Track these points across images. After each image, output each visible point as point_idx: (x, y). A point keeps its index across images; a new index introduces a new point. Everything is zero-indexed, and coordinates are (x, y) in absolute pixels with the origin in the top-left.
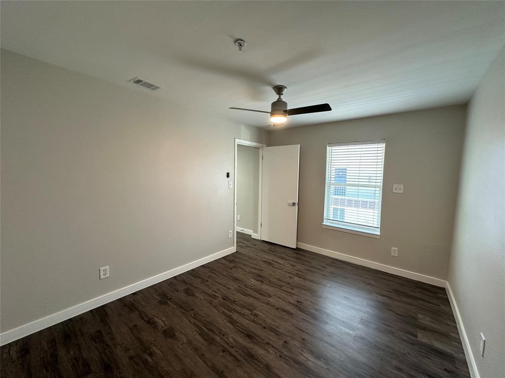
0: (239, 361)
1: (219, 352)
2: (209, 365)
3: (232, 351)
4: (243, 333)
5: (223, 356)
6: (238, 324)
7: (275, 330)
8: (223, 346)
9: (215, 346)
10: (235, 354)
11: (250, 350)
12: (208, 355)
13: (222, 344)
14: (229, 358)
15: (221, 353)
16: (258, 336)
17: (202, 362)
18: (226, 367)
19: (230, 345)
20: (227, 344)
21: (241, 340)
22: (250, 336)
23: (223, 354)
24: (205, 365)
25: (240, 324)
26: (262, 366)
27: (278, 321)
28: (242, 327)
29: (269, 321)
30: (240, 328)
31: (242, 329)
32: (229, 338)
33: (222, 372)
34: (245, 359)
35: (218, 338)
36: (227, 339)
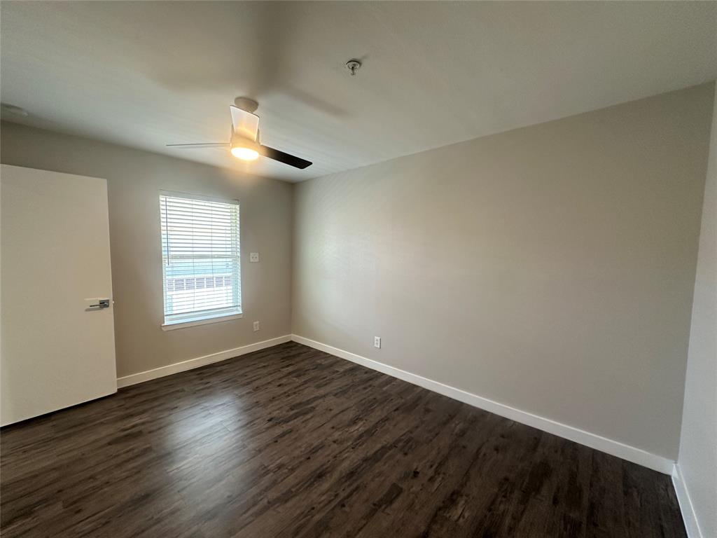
0: (357, 488)
1: (345, 512)
2: (364, 522)
3: (343, 495)
4: (312, 484)
5: (351, 506)
6: (293, 490)
7: (313, 449)
8: (335, 507)
9: (332, 518)
10: (348, 491)
11: (344, 474)
12: (349, 527)
13: (330, 508)
14: (355, 497)
15: (347, 509)
16: (322, 466)
17: (361, 533)
18: (367, 500)
19: (333, 498)
20: (330, 502)
21: (325, 485)
22: (320, 476)
23: (347, 506)
24: (364, 530)
25: (293, 487)
26: (364, 465)
27: (299, 444)
28: (300, 485)
29: (297, 453)
30: (303, 485)
31: (306, 483)
32: (320, 501)
33: (374, 505)
34: (356, 480)
35: (318, 517)
36: (320, 503)
